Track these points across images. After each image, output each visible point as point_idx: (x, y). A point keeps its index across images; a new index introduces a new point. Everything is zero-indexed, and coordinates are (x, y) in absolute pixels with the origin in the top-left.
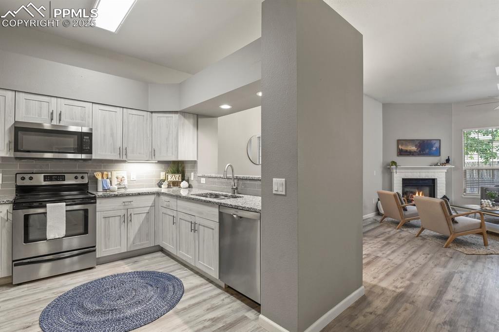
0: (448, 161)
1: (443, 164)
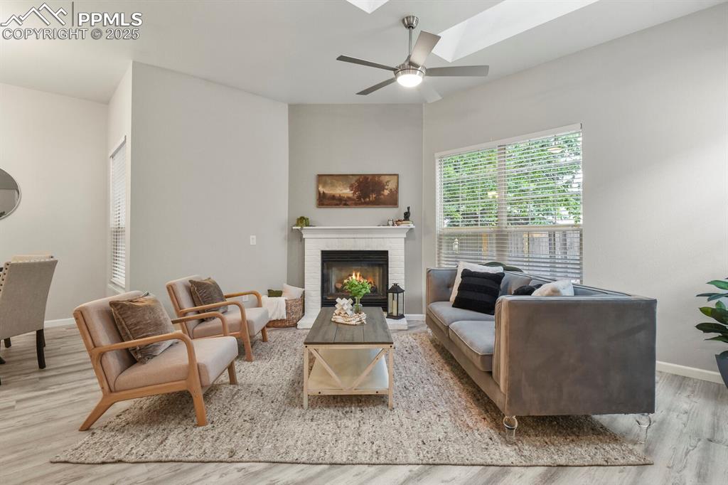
0: (407, 216)
1: (398, 222)
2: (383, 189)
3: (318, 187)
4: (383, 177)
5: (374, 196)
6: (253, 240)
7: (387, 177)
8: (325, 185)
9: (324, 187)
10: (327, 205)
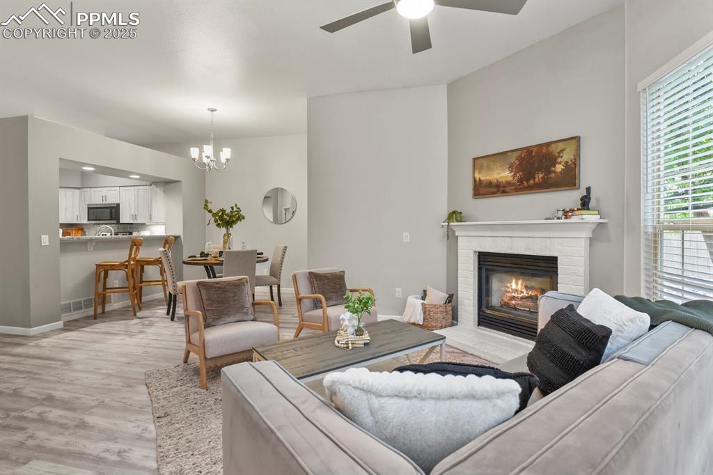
2: (554, 163)
3: (474, 173)
4: (553, 145)
5: (541, 176)
6: (406, 237)
7: (561, 144)
8: (481, 169)
9: (479, 173)
10: (483, 195)
